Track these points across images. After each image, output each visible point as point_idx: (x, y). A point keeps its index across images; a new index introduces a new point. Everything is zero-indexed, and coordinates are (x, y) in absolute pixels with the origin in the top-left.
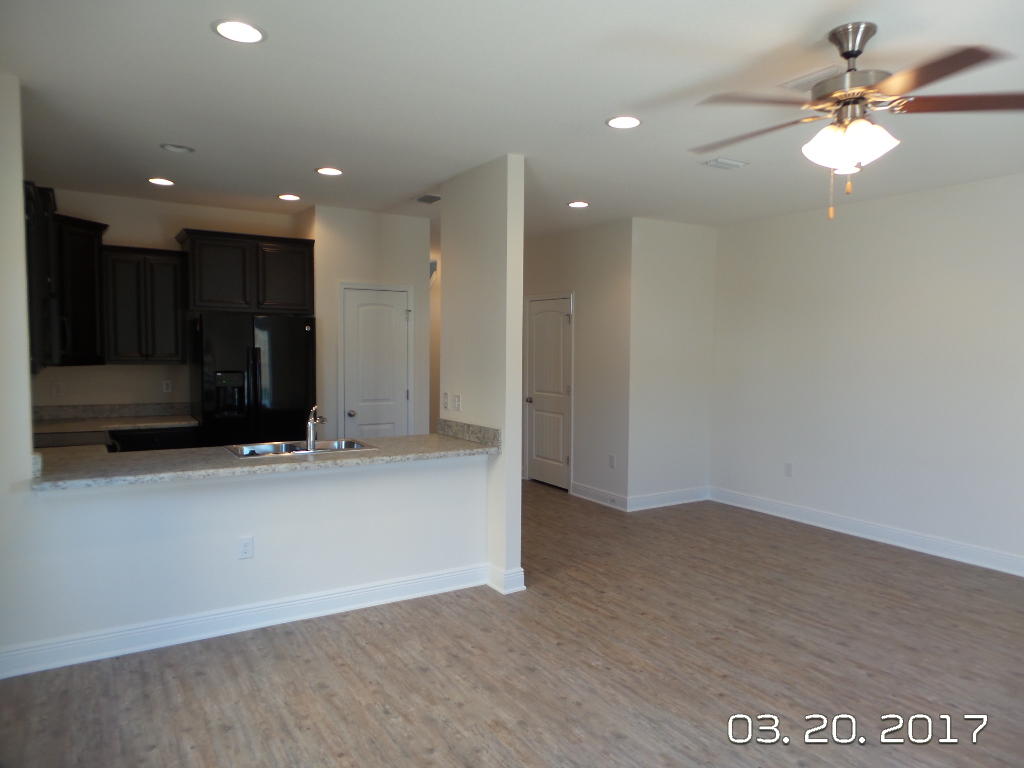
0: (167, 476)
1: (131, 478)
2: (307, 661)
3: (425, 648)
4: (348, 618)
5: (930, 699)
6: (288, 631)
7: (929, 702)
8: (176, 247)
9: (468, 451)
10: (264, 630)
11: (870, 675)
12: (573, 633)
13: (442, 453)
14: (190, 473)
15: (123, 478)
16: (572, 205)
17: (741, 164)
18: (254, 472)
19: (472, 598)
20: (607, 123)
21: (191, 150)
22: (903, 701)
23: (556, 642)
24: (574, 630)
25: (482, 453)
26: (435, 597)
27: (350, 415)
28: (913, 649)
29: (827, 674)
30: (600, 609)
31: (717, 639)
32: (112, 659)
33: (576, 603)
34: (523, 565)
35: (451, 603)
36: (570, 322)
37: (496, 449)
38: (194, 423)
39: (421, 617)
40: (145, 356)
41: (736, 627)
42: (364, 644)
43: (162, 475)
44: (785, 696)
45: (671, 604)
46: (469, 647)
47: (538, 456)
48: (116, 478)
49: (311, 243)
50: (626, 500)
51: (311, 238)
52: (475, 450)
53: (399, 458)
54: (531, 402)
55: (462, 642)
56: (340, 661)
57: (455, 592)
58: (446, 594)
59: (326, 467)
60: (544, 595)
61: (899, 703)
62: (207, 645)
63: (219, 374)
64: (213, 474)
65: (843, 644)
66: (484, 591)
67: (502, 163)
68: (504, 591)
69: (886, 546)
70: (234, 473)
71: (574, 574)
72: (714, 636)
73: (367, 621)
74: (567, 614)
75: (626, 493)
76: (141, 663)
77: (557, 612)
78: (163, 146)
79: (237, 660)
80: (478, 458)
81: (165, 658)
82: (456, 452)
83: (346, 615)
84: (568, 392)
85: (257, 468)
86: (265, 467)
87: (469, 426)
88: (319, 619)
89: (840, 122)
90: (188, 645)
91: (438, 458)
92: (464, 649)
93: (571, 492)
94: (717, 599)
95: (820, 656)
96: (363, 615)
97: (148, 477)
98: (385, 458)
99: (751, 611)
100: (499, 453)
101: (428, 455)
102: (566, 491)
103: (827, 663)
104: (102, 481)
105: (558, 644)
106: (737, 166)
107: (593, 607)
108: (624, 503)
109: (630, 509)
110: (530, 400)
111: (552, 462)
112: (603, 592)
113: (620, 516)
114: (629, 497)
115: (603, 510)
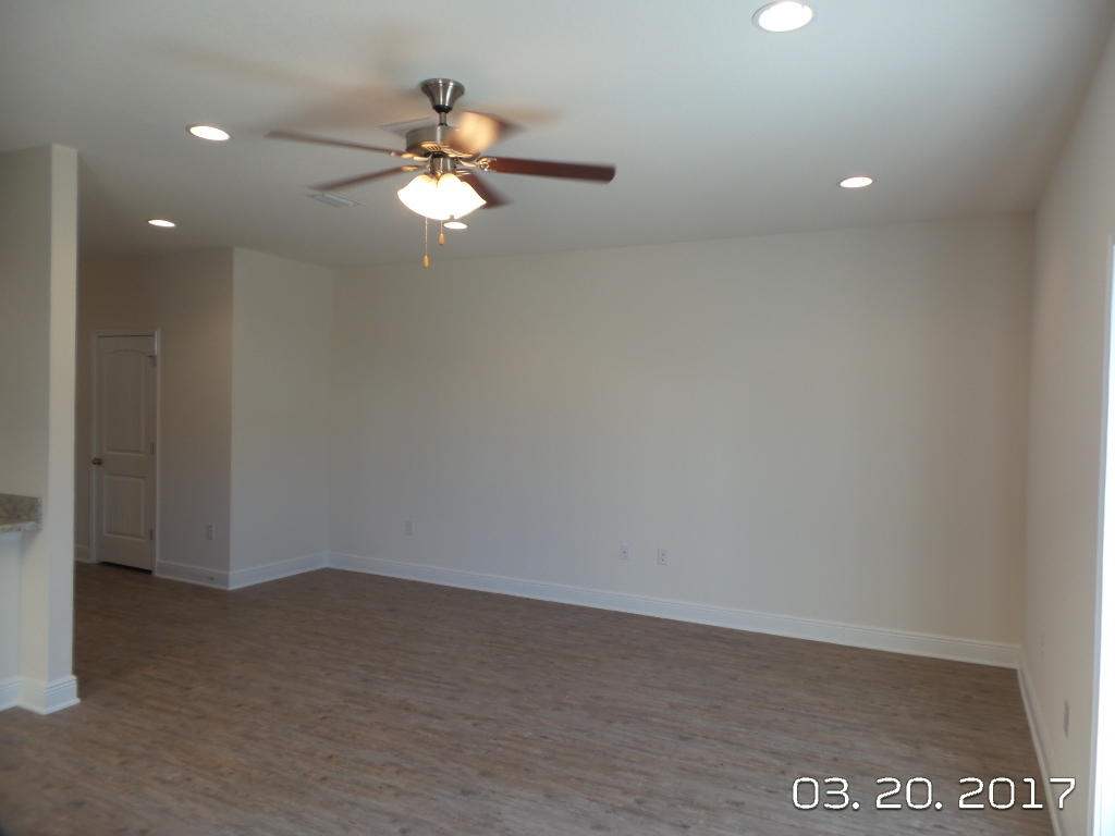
5: (526, 736)
7: (526, 739)
11: (475, 725)
12: (144, 746)
16: (153, 222)
17: (352, 204)
20: (188, 129)
22: (502, 743)
23: (117, 761)
28: (515, 692)
29: (435, 732)
30: (184, 710)
31: (324, 718)
33: (152, 708)
34: (76, 671)
36: (154, 365)
37: (33, 523)
41: (346, 701)
44: (392, 764)
45: (276, 689)
47: (110, 532)
50: (227, 577)
54: (101, 463)
60: (107, 705)
61: (499, 745)
65: (452, 698)
68: (44, 711)
69: (499, 595)
71: (153, 673)
72: (321, 716)
74: (138, 723)
75: (227, 568)
77: (123, 724)
84: (153, 451)
89: (433, 174)
93: (157, 574)
94: (328, 674)
95: (430, 715)
99: (364, 681)
100: (38, 529)
102: (150, 572)
103: (436, 721)
105: (123, 763)
107: (176, 709)
108: (226, 580)
109: (232, 587)
110: (98, 462)
111: (129, 538)
112: (188, 689)
113: (220, 595)
114: (231, 573)
115: (199, 591)
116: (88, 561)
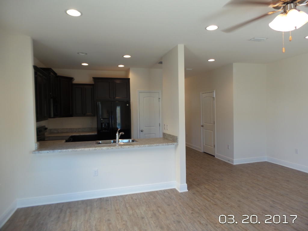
0: (70, 150)
1: (59, 151)
2: (108, 211)
3: (146, 210)
4: (127, 197)
6: (107, 200)
8: (93, 83)
9: (166, 144)
10: (101, 199)
12: (198, 209)
13: (157, 144)
14: (77, 149)
15: (57, 150)
18: (96, 149)
19: (169, 193)
20: (206, 29)
21: (86, 54)
23: (191, 212)
24: (199, 208)
25: (172, 144)
26: (157, 192)
27: (141, 131)
30: (212, 201)
32: (56, 204)
33: (204, 198)
35: (161, 194)
36: (214, 100)
37: (176, 143)
38: (96, 133)
39: (150, 198)
40: (83, 114)
42: (128, 206)
43: (68, 150)
45: (239, 201)
46: (160, 211)
47: (206, 145)
48: (56, 150)
49: (129, 79)
51: (129, 78)
52: (169, 144)
53: (142, 146)
54: (203, 126)
55: (159, 209)
56: (118, 212)
57: (164, 190)
58: (161, 191)
59: (119, 148)
60: (194, 194)
62: (83, 202)
63: (102, 119)
64: (84, 150)
66: (174, 191)
67: (176, 47)
68: (180, 191)
70: (90, 150)
71: (207, 187)
73: (132, 198)
74: (199, 202)
76: (63, 206)
77: (196, 201)
78: (78, 53)
79: (89, 208)
80: (170, 146)
81: (69, 205)
82: (162, 144)
83: (126, 196)
84: (214, 123)
85: (97, 148)
86: (99, 148)
87: (170, 135)
88: (118, 196)
90: (78, 202)
91: (156, 146)
92: (158, 211)
93: (216, 157)
94: (258, 201)
96: (132, 196)
97: (65, 150)
98: (138, 146)
99: (271, 206)
100: (177, 145)
101: (152, 145)
102: (214, 156)
104: (51, 151)
106: (264, 40)
108: (233, 162)
109: (235, 164)
110: (202, 126)
111: (210, 147)
112: (215, 194)
113: (231, 166)
114: (234, 160)
115: (225, 164)
116: (201, 151)
